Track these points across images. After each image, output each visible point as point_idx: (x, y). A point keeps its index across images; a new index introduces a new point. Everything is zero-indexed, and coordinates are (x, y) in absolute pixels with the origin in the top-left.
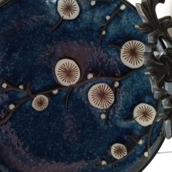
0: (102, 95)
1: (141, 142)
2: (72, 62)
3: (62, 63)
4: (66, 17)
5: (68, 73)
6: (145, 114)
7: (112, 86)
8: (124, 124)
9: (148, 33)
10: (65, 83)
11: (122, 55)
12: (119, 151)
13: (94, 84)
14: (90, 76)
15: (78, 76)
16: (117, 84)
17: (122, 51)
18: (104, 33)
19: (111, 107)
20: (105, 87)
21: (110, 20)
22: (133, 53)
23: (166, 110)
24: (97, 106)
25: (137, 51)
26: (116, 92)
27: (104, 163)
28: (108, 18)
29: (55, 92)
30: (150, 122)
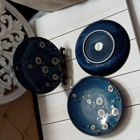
0: (46, 69)
1: (54, 83)
2: (40, 59)
3: (37, 58)
4: (41, 47)
5: (39, 61)
6: (56, 77)
7: (48, 68)
8: (50, 78)
9: (61, 56)
10: (38, 64)
11: (52, 60)
12: (48, 85)
13: (44, 66)
14: (44, 64)
15: (41, 63)
16: (50, 68)
17: (53, 59)
18: (49, 54)
19: (47, 73)
20: (47, 68)
21: (51, 51)
22: (55, 61)
23: (62, 76)
24: (44, 72)
25: (56, 60)
26: (49, 69)
27: (44, 87)
28: (51, 50)
29: (35, 65)
30: (57, 79)
